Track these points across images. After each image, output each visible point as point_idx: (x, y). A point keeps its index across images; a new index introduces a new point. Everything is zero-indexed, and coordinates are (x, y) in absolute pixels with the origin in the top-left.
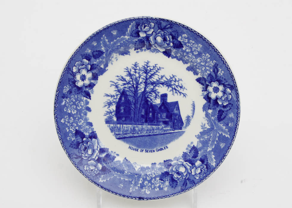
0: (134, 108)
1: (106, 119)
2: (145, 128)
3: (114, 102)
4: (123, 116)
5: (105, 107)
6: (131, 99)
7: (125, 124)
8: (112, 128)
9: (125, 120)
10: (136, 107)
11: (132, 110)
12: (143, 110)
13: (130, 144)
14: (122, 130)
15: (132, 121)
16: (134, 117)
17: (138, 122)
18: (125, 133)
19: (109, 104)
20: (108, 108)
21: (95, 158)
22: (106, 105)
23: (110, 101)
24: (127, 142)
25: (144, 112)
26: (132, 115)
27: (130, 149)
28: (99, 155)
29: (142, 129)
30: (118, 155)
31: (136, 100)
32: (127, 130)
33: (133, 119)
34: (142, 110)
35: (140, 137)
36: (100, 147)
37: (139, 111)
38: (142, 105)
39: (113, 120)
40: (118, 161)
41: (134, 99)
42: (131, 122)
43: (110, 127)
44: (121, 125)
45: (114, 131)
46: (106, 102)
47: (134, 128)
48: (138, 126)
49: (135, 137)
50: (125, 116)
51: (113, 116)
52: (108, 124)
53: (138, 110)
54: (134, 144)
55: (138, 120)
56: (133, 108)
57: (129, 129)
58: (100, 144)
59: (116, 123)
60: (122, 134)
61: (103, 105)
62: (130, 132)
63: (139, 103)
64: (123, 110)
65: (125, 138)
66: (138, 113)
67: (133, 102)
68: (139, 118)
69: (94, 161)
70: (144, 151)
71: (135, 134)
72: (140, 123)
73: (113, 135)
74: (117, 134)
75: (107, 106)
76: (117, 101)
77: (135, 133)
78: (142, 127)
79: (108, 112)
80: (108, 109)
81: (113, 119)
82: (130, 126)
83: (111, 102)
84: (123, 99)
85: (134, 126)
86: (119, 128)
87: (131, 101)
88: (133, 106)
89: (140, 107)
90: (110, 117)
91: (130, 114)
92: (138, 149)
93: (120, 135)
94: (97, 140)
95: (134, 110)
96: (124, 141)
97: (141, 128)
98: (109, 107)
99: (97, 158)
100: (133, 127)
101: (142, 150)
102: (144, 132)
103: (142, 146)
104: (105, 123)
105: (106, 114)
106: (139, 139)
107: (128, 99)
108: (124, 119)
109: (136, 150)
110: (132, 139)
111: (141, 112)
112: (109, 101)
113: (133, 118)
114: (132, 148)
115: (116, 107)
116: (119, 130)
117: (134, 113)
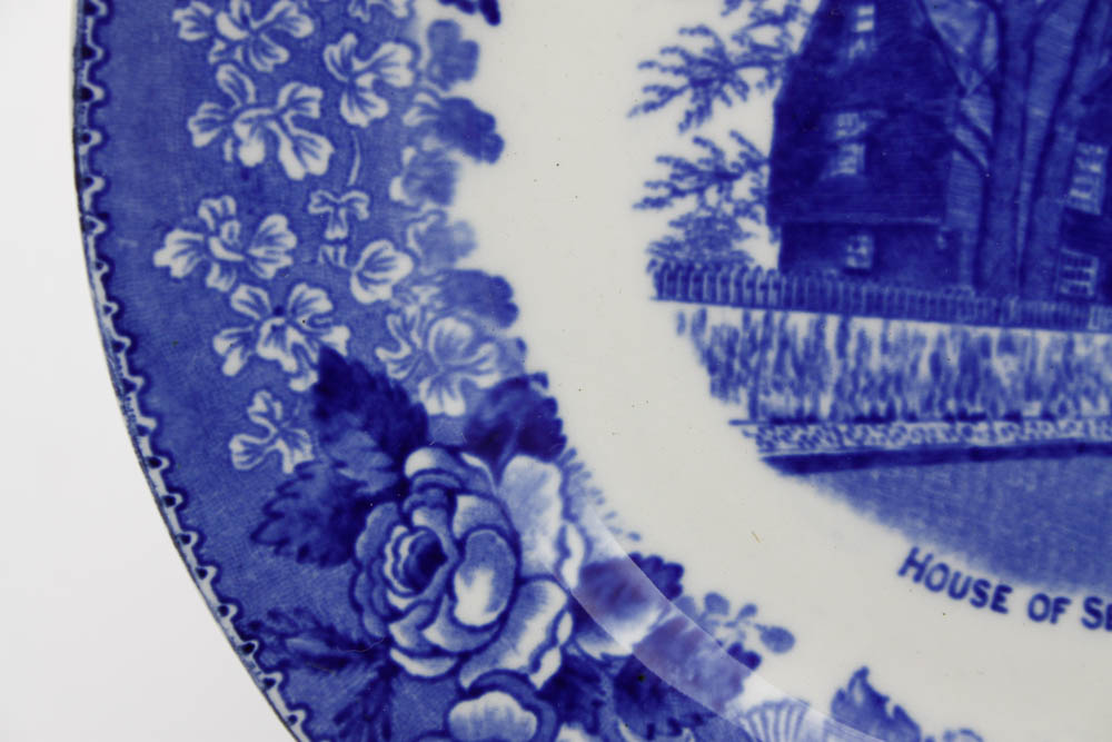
0: (987, 130)
1: (666, 248)
2: (1099, 358)
3: (759, 56)
4: (852, 217)
5: (654, 115)
6: (956, 24)
7: (875, 308)
8: (731, 351)
9: (879, 267)
10: (1011, 118)
11: (957, 157)
12: (1091, 158)
13: (912, 533)
14: (834, 371)
15: (954, 279)
16: (984, 230)
17: (1023, 297)
18: (866, 407)
19: (701, 72)
20: (683, 127)
21: (536, 664)
22: (667, 94)
23: (707, 42)
24: (890, 509)
25: (1097, 184)
26: (963, 215)
27: (921, 587)
28: (572, 639)
29: (1068, 370)
30: (779, 639)
31: (1016, 36)
32: (898, 381)
33: (965, 258)
34: (1075, 154)
35: (1037, 464)
36: (589, 544)
37: (1040, 171)
38: (1086, 100)
39: (742, 258)
40: (778, 706)
41: (992, 22)
42: (939, 295)
43: (707, 337)
44: (832, 323)
45: (741, 381)
46: (664, 51)
47: (973, 359)
48: (1021, 334)
49: (978, 455)
50: (876, 219)
51: (745, 210)
52: (685, 299)
53: (1031, 158)
54: (963, 533)
55: (1021, 274)
56: (979, 134)
57: (914, 368)
58: (592, 517)
59: (772, 295)
60: (833, 415)
61: (633, 87)
62: (928, 405)
63: (1049, 74)
64: (857, 150)
65: (863, 459)
66: (1026, 187)
67: (975, 61)
68: (1037, 248)
69: (517, 697)
70: (1075, 611)
71: (982, 427)
72: (1048, 308)
73: (735, 423)
74: (776, 420)
75: (682, 104)
76: (795, 46)
77: (978, 409)
78: (1070, 346)
79: (683, 168)
80: (694, 131)
81: (738, 246)
82: (931, 330)
83: (719, 51)
84: (866, 26)
85: (977, 333)
86: (800, 346)
87: (960, 50)
88: (976, 109)
89: (1052, 121)
90: (709, 222)
91: (935, 195)
92: (1003, 590)
93: (812, 429)
94: (561, 465)
95: (983, 160)
96: (857, 496)
97: (1050, 365)
98: (703, 112)
99: (551, 663)
100: (964, 346)
101: (1052, 596)
102: (1086, 405)
103: (1053, 555)
104: (647, 285)
105: (663, 192)
106: (1023, 477)
107: (917, 23)
108: (863, 250)
109: (982, 595)
110: (940, 474)
111: (1067, 184)
112: (697, 46)
113: (968, 240)
114: (937, 578)
115: (784, 113)
116: (807, 367)
117: (988, 188)
